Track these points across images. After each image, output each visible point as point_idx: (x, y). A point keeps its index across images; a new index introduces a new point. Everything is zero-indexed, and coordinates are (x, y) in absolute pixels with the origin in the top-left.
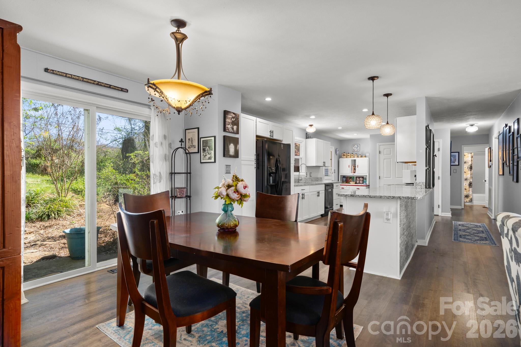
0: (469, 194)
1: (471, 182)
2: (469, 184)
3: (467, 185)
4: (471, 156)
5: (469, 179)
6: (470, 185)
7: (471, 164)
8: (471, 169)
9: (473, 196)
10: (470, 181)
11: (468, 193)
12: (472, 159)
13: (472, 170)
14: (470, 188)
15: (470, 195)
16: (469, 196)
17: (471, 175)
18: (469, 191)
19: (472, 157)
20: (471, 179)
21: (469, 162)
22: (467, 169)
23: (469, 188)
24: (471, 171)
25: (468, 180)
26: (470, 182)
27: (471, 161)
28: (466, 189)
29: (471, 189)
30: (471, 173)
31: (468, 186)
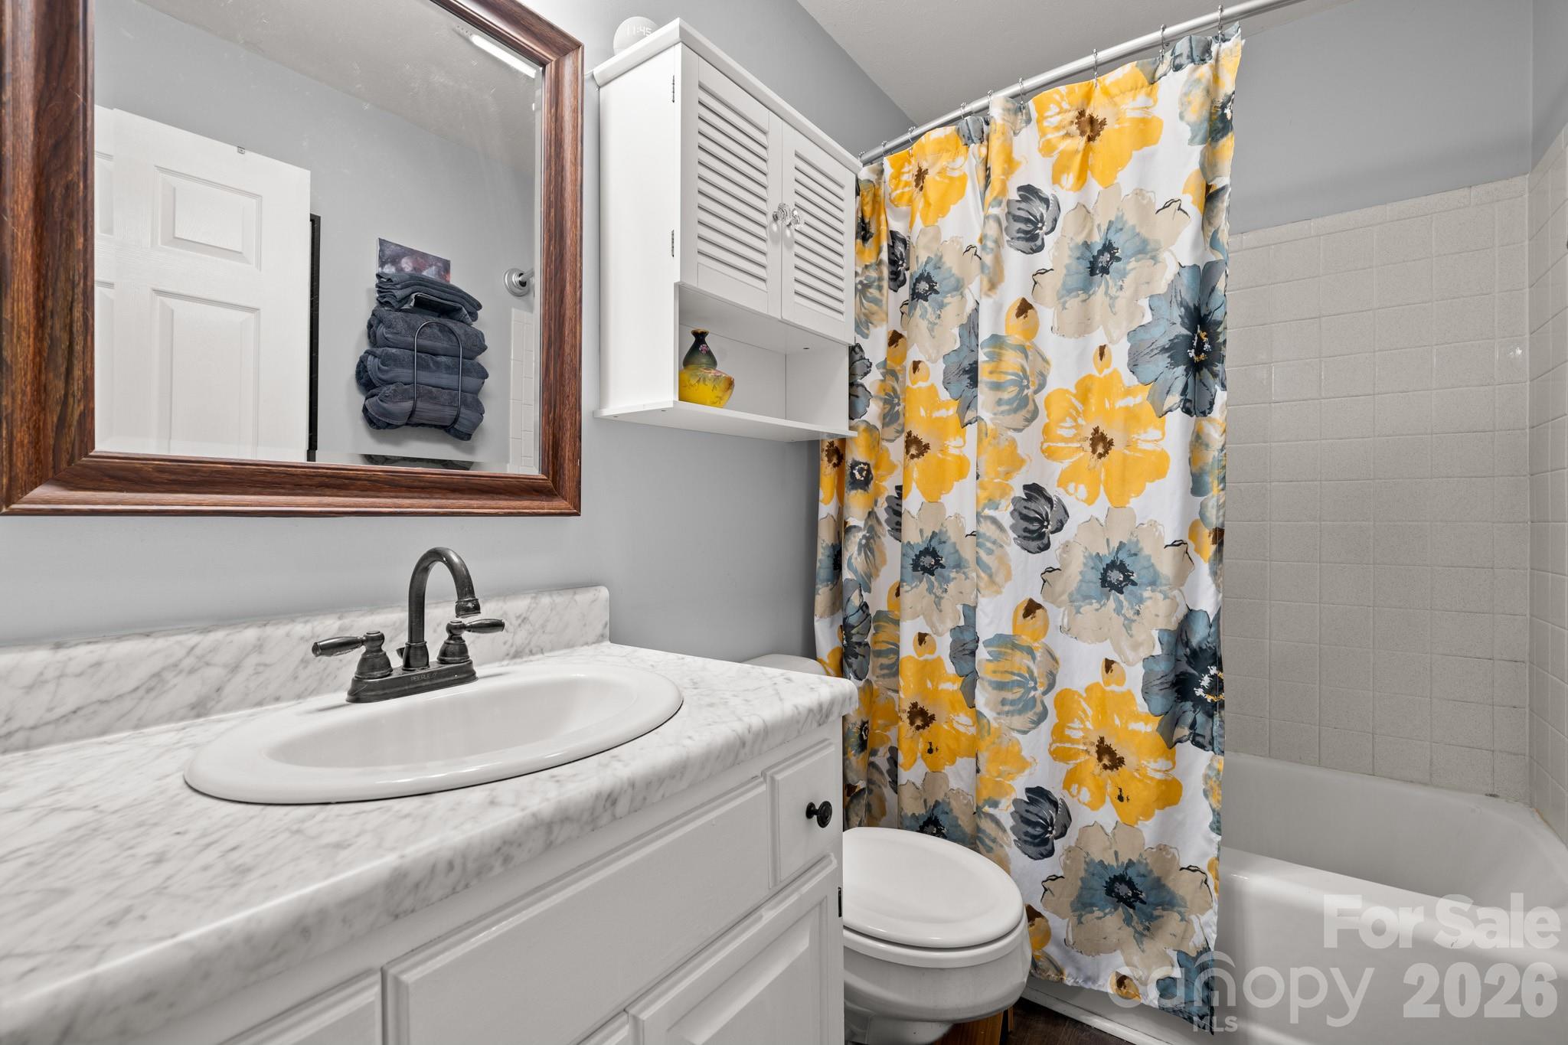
0: (1162, 849)
1: (1199, 635)
2: (1162, 667)
3: (1134, 676)
4: (1197, 111)
5: (1166, 564)
6: (1181, 687)
7: (1205, 277)
8: (1195, 368)
9: (1230, 900)
10: (1190, 614)
11: (1149, 831)
12: (1208, 167)
13: (1221, 397)
14: (1187, 750)
15: (1183, 886)
16: (1159, 885)
17: (1197, 487)
18: (1170, 793)
19: (1217, 126)
20: (1203, 567)
21: (1160, 228)
22: (1129, 379)
23: (1171, 743)
24: (1196, 406)
25: (1153, 583)
26: (1180, 635)
27: (1192, 205)
28: (1117, 762)
29: (1196, 763)
30: (1198, 442)
31: (1141, 706)
